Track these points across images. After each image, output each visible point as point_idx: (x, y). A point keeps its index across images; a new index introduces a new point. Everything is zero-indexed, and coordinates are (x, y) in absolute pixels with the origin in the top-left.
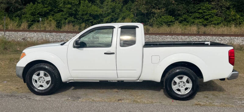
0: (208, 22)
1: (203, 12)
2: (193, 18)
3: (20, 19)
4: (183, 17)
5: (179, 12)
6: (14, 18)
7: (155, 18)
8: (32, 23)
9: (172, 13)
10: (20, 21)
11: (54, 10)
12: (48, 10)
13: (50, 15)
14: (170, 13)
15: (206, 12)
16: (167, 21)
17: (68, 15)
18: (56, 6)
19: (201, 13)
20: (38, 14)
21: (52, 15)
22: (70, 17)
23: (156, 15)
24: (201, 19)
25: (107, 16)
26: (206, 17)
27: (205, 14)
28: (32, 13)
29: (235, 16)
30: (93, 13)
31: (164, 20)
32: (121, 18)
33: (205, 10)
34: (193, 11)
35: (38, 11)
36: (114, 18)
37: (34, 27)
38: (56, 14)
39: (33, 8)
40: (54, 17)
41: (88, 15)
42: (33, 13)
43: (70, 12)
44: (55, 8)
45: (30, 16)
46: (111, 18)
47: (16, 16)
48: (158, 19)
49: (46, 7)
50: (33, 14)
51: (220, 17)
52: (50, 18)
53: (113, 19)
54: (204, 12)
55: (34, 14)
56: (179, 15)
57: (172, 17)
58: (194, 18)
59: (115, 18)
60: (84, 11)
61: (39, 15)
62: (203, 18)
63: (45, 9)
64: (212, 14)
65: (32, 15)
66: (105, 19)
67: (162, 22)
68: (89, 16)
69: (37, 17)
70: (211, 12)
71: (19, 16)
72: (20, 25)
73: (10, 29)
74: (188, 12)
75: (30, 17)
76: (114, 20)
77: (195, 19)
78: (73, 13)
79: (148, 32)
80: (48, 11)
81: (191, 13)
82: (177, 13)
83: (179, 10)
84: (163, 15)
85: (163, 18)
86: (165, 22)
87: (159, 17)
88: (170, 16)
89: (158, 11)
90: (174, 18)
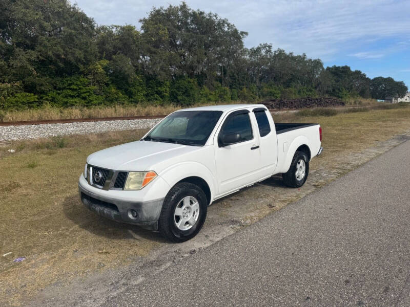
0: (86, 101)
1: (78, 88)
2: (64, 96)
4: (50, 95)
5: (43, 88)
15: (82, 89)
16: (27, 101)
19: (76, 90)
23: (5, 92)
24: (75, 97)
26: (84, 95)
27: (82, 91)
29: (116, 94)
31: (22, 99)
33: (80, 85)
34: (61, 87)
48: (9, 98)
51: (100, 96)
54: (80, 89)
56: (43, 92)
57: (34, 95)
58: (66, 97)
62: (78, 96)
64: (91, 92)
67: (19, 103)
70: (90, 89)
74: (55, 88)
77: (68, 98)
81: (59, 89)
82: (40, 89)
83: (42, 85)
84: (17, 92)
85: (18, 97)
86: (23, 103)
87: (11, 95)
88: (31, 93)
89: (9, 85)
90: (36, 96)
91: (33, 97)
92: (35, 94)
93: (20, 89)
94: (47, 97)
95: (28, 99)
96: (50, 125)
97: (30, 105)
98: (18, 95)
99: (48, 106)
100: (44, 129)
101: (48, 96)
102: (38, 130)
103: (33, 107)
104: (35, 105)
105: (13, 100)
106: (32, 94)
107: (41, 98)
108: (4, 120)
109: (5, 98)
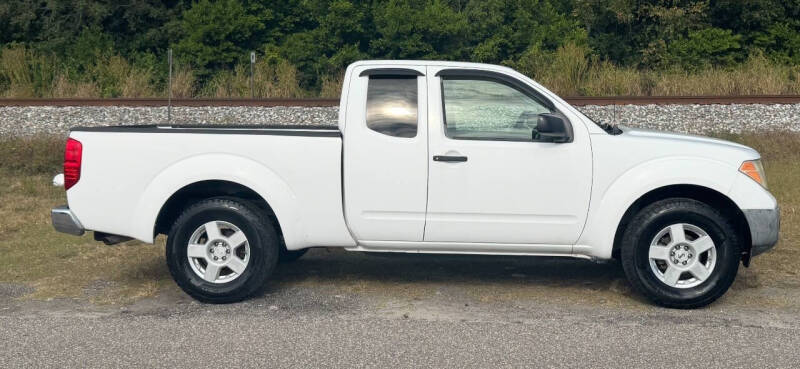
3: (159, 58)
4: (773, 31)
5: (757, 15)
6: (135, 54)
7: (662, 42)
8: (207, 72)
9: (725, 18)
10: (158, 66)
11: (282, 20)
12: (261, 21)
13: (268, 42)
14: (719, 21)
16: (715, 48)
17: (336, 40)
18: (287, 7)
20: (228, 38)
21: (276, 40)
22: (347, 46)
23: (670, 29)
25: (486, 37)
28: (208, 35)
30: (435, 27)
31: (702, 45)
32: (538, 44)
35: (228, 29)
36: (510, 44)
37: (219, 86)
38: (290, 39)
39: (213, 17)
40: (284, 48)
41: (417, 37)
42: (213, 34)
43: (348, 28)
44: (286, 16)
45: (201, 45)
46: (502, 45)
47: (142, 49)
48: (675, 42)
49: (255, 13)
50: (210, 39)
52: (271, 51)
53: (509, 48)
55: (216, 38)
56: (756, 26)
57: (733, 34)
59: (513, 43)
60: (402, 23)
61: (230, 43)
63: (253, 19)
65: (205, 43)
66: (478, 50)
67: (694, 53)
68: (422, 40)
69: (223, 51)
71: (154, 50)
72: (162, 81)
73: (130, 97)
75: (201, 51)
76: (509, 51)
78: (358, 29)
79: (649, 93)
80: (262, 25)
82: (750, 17)
83: (756, 8)
84: (695, 29)
85: (695, 39)
86: (703, 54)
87: (680, 36)
88: (725, 29)
89: (680, 12)
90: (738, 36)
91: (728, 39)
92: (735, 32)
93: (704, 20)
94: (766, 39)
95: (715, 43)
96: (734, 107)
97: (719, 58)
98: (697, 35)
99: (758, 61)
100: (718, 115)
101: (769, 34)
102: (703, 116)
103: (723, 63)
104: (730, 58)
105: (682, 46)
106: (730, 31)
107: (750, 41)
108: (655, 93)
109: (667, 42)
